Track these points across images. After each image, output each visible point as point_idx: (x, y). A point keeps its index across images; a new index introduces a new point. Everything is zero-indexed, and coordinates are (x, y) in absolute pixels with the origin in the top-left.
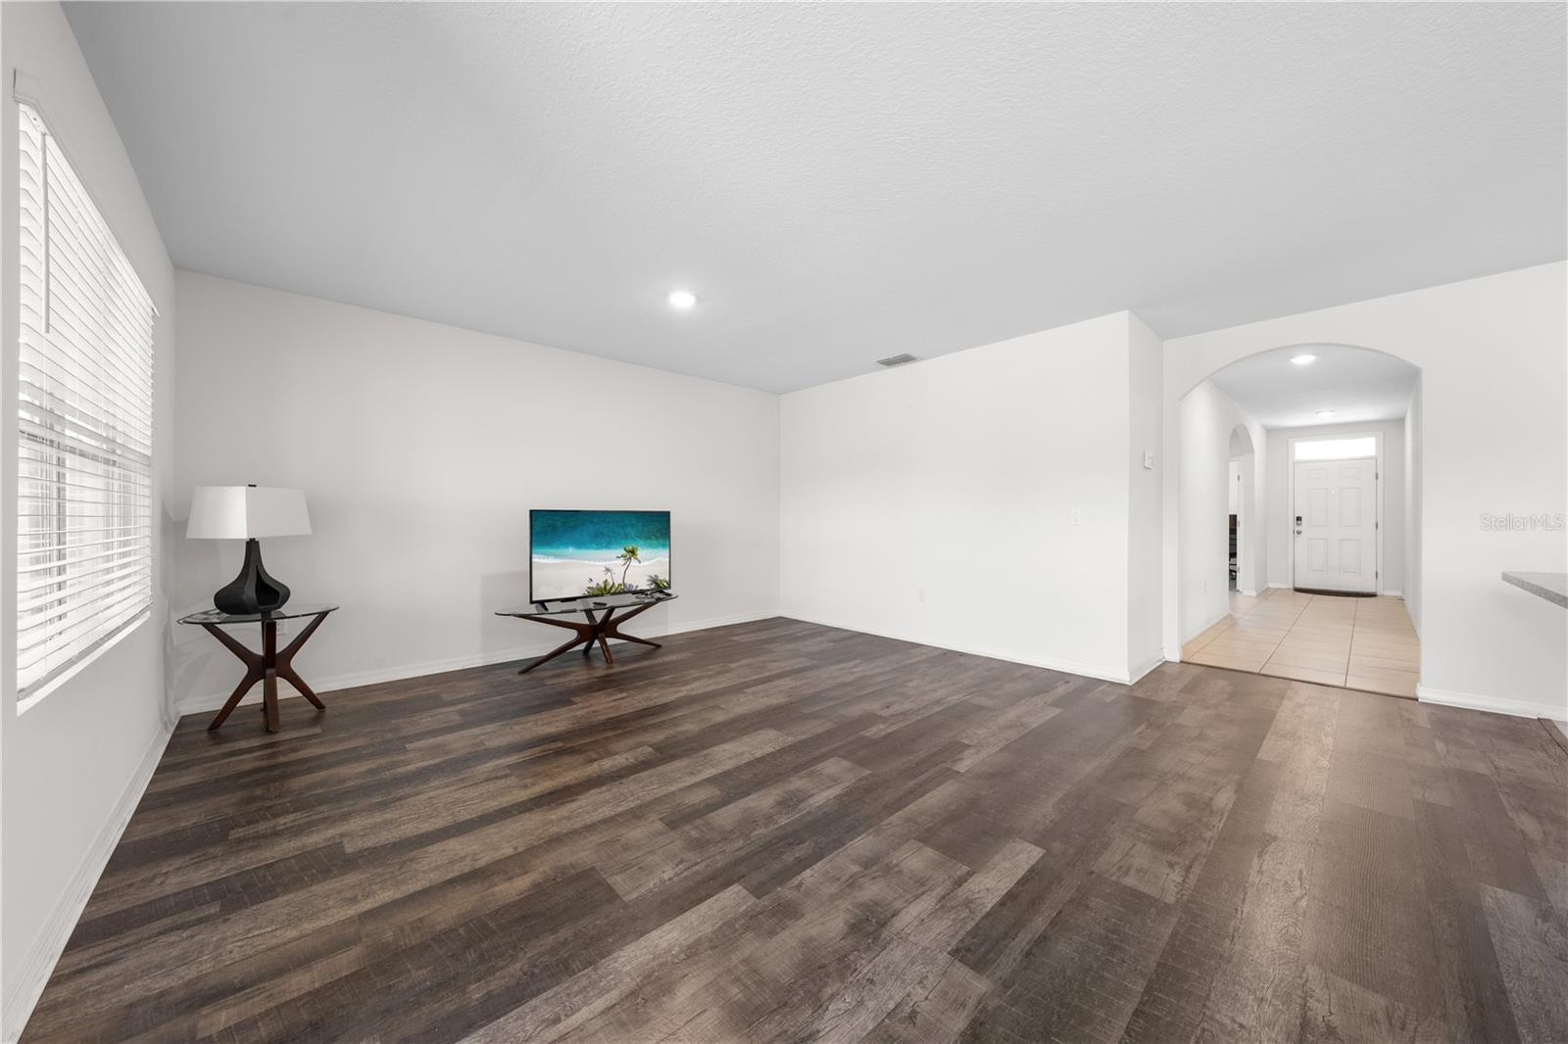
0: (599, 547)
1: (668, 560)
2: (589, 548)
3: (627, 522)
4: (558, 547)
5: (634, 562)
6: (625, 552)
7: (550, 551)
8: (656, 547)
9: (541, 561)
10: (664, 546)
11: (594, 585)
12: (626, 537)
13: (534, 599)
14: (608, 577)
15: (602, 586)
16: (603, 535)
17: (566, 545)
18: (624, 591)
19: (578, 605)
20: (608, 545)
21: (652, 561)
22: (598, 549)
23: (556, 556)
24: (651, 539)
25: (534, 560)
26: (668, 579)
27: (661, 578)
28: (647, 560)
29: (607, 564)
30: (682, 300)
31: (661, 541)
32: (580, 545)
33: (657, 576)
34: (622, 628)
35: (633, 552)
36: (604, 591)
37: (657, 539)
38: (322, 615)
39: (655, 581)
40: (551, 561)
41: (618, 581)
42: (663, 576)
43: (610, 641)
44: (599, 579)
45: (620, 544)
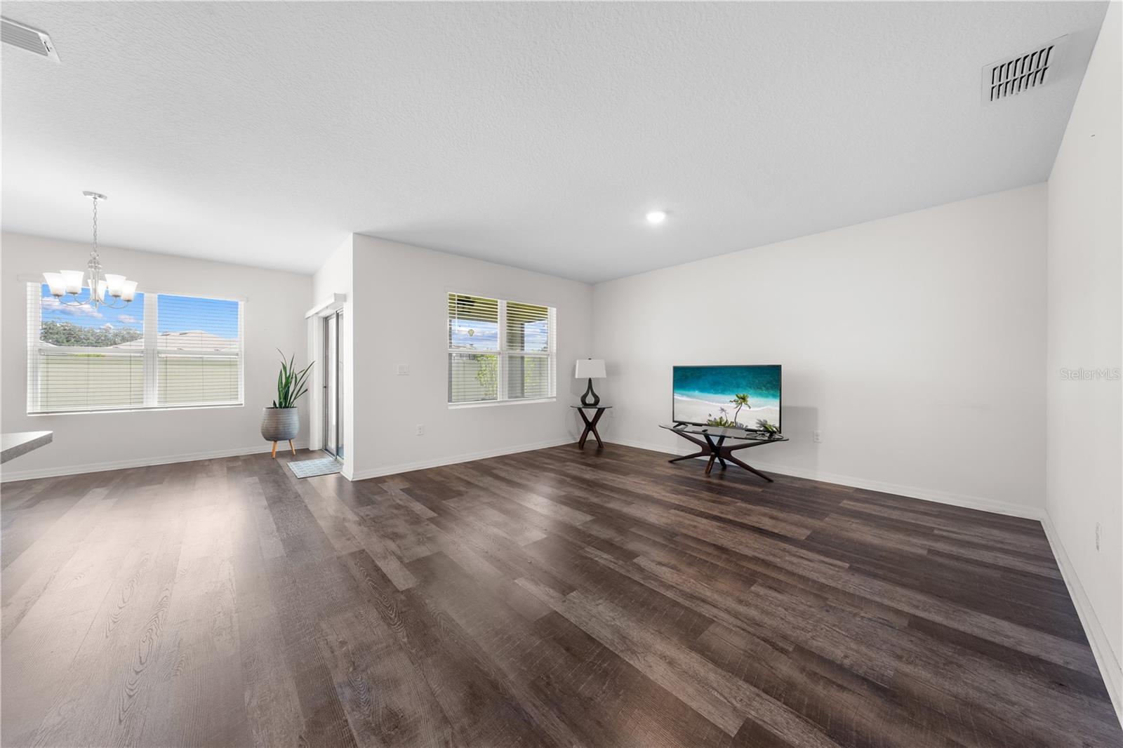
0: (716, 392)
1: (778, 409)
2: (709, 393)
3: (739, 374)
4: (689, 390)
5: (744, 407)
6: (737, 398)
7: (684, 392)
8: (767, 397)
9: (679, 398)
10: (774, 396)
11: (712, 419)
12: (738, 386)
13: (675, 420)
14: (723, 415)
15: (719, 421)
17: (694, 389)
18: (735, 426)
19: (700, 429)
20: (723, 392)
21: (762, 408)
22: (715, 393)
23: (688, 396)
24: (761, 388)
25: (675, 397)
26: (778, 425)
27: (770, 423)
28: (756, 406)
29: (722, 405)
31: (772, 392)
32: (703, 390)
33: (766, 421)
34: (734, 454)
35: (744, 399)
36: (720, 423)
37: (767, 389)
38: (604, 409)
39: (764, 424)
40: (685, 398)
41: (731, 419)
42: (773, 422)
43: (727, 462)
44: (716, 416)
45: (733, 392)
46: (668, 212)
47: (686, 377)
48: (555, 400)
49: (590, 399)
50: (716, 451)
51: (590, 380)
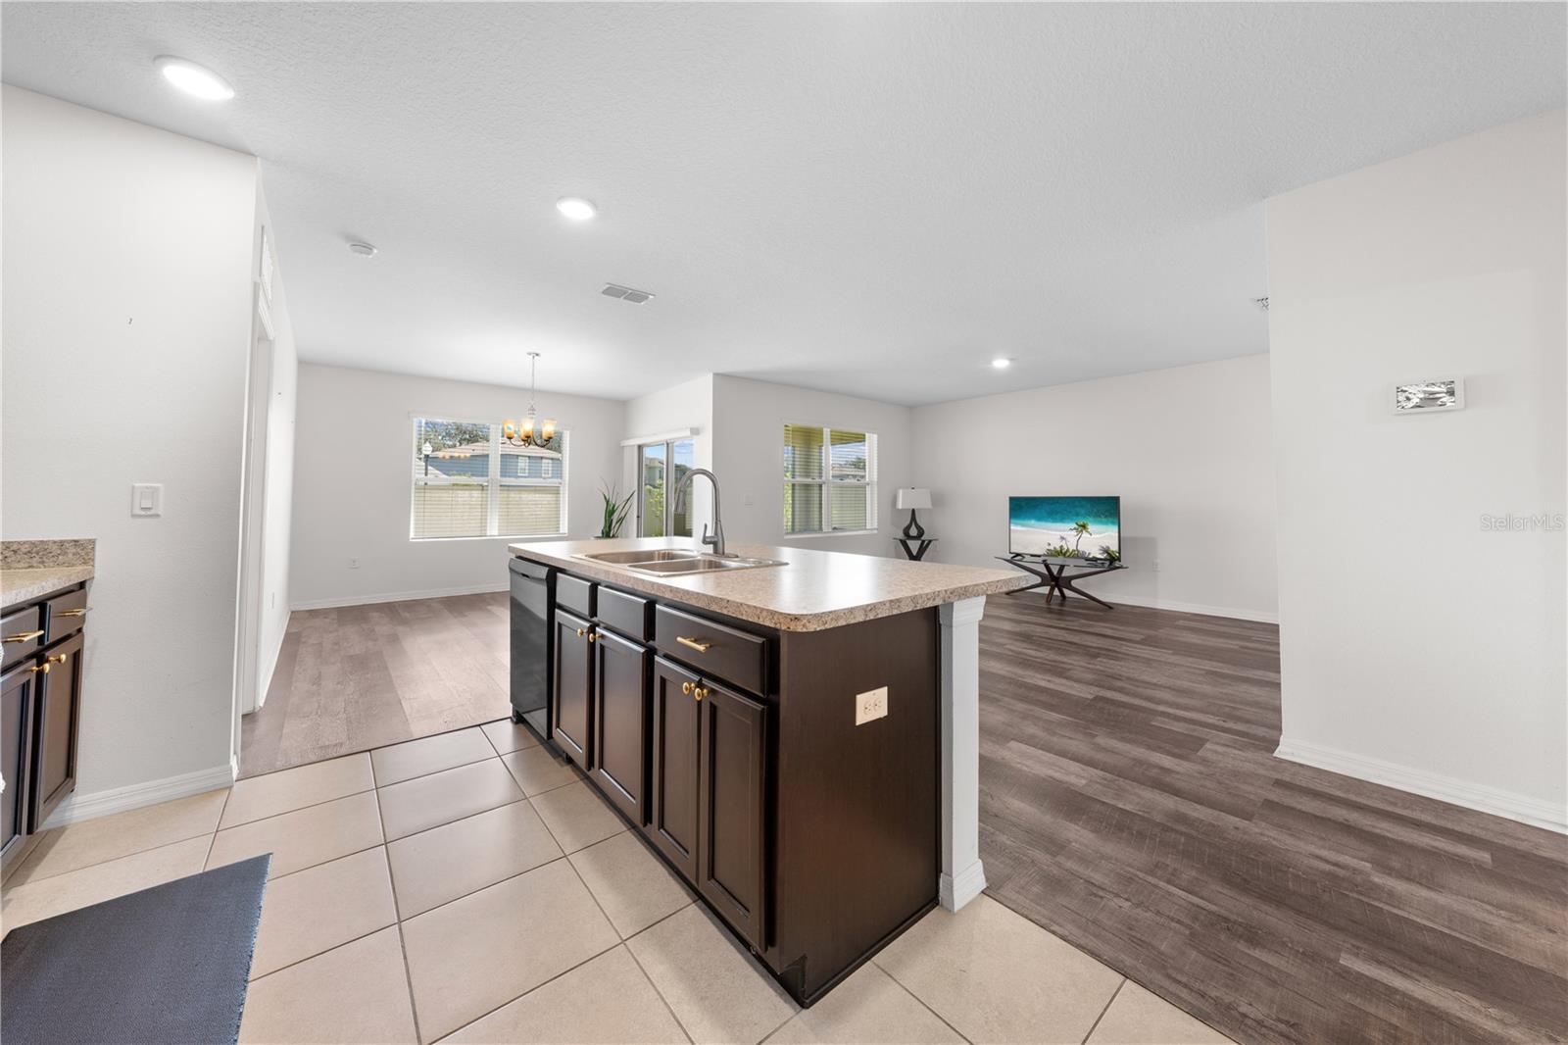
0: (1055, 520)
1: (1118, 535)
2: (1046, 521)
3: (1078, 505)
4: (1024, 519)
5: (1085, 534)
6: (1076, 526)
7: (1020, 521)
8: (1106, 523)
9: (1015, 527)
10: (1113, 523)
11: (1052, 548)
12: (1077, 515)
13: (1012, 551)
14: (1063, 543)
15: (1059, 550)
16: (1057, 513)
17: (1030, 518)
18: (1077, 555)
19: (1040, 560)
20: (1062, 520)
21: (1102, 535)
22: (1054, 522)
23: (1023, 526)
24: (1100, 516)
25: (1012, 528)
26: (1118, 552)
27: (1110, 550)
28: (1097, 533)
29: (1062, 534)
30: (1001, 364)
31: (1111, 519)
32: (1039, 519)
33: (1108, 547)
34: (1074, 583)
35: (1084, 527)
36: (1060, 552)
37: (1106, 517)
38: (930, 541)
39: (1106, 551)
40: (1019, 528)
41: (1072, 547)
42: (1114, 548)
43: (1067, 592)
44: (1056, 544)
45: (1072, 520)
46: (1011, 360)
47: (1022, 507)
48: (876, 532)
49: (913, 532)
50: (1055, 580)
51: (913, 511)
